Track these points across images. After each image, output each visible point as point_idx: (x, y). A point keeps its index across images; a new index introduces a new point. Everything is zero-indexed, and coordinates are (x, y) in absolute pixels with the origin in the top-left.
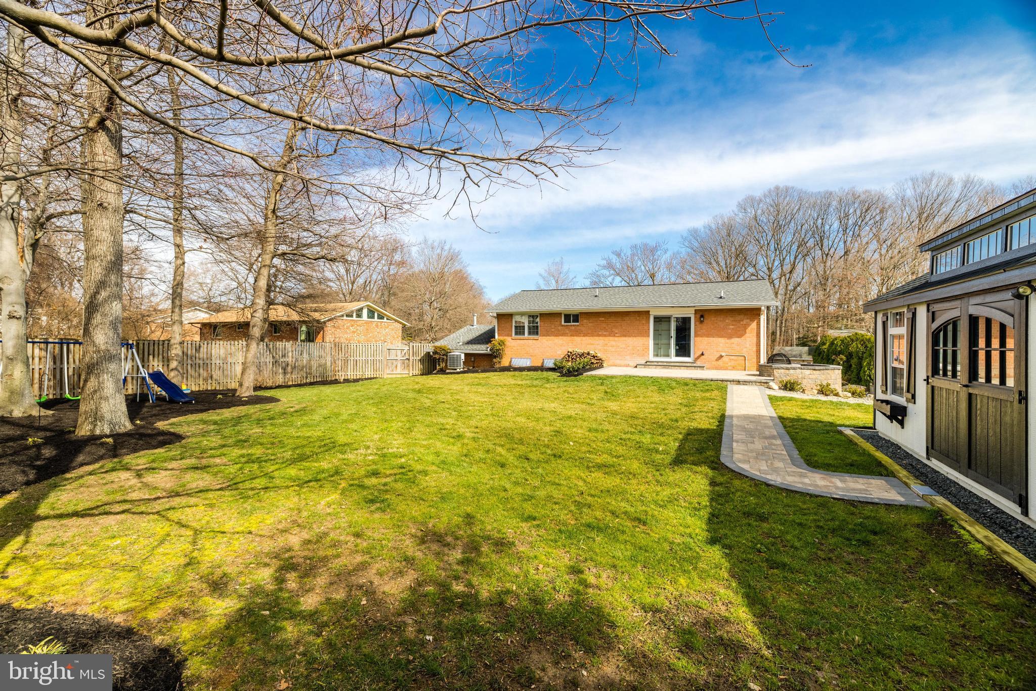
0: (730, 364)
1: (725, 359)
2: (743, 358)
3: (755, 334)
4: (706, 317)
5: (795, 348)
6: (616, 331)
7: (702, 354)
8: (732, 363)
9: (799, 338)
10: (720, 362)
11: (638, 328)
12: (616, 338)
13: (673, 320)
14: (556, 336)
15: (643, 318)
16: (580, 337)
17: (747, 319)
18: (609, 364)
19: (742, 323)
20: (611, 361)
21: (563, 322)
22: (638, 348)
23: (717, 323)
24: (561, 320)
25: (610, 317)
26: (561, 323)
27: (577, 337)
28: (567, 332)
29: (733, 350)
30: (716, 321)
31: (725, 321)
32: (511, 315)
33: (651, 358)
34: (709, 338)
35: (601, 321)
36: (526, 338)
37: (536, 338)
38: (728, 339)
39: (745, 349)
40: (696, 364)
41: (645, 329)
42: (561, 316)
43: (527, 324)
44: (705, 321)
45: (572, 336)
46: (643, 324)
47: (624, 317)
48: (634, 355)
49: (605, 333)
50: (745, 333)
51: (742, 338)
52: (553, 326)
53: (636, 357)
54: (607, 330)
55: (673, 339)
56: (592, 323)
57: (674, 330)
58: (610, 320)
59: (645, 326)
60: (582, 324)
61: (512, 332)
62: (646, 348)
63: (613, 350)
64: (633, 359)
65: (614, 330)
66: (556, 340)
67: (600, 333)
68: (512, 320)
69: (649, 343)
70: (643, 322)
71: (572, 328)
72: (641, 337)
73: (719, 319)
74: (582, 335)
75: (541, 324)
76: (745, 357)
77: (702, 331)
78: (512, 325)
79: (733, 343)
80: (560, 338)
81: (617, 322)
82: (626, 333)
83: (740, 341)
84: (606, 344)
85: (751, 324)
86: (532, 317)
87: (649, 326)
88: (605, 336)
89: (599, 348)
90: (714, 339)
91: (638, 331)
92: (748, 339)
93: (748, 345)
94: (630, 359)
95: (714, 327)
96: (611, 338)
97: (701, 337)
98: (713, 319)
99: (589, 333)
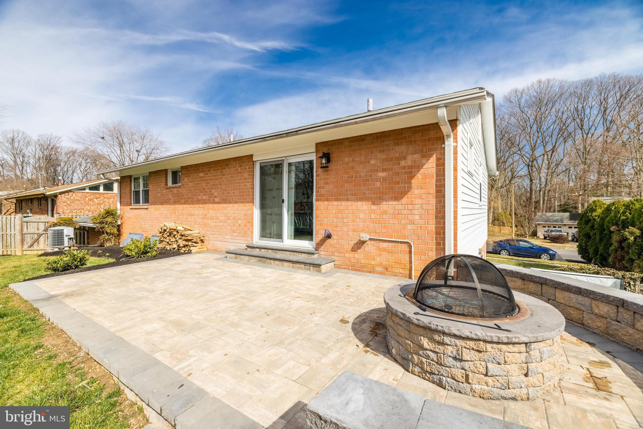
0: (378, 259)
1: (369, 247)
2: (405, 248)
3: (433, 190)
4: (333, 157)
5: (557, 214)
6: (216, 194)
7: (329, 236)
8: (384, 259)
9: (561, 205)
10: (359, 255)
11: (240, 186)
12: (216, 206)
13: (285, 169)
14: (162, 204)
15: (245, 169)
16: (181, 204)
17: (415, 153)
18: (209, 247)
19: (403, 163)
20: (211, 242)
21: (170, 183)
22: (240, 222)
23: (353, 168)
24: (167, 179)
25: (209, 171)
26: (167, 185)
27: (178, 204)
28: (171, 197)
29: (385, 227)
30: (351, 164)
31: (369, 162)
32: (130, 177)
33: (257, 240)
34: (339, 203)
35: (200, 178)
36: (139, 207)
37: (146, 207)
38: (374, 204)
39: (409, 227)
40: (316, 256)
41: (248, 188)
42: (166, 174)
43: (141, 188)
44: (332, 166)
45: (175, 203)
46: (246, 179)
47: (224, 169)
48: (234, 234)
49: (204, 197)
50: (410, 188)
51: (405, 200)
52: (159, 190)
53: (237, 238)
54: (206, 192)
55: (285, 205)
56: (192, 182)
57: (289, 188)
58: (209, 176)
59: (248, 182)
60: (183, 185)
61: (131, 199)
62: (249, 222)
63: (213, 224)
64: (234, 241)
65: (213, 191)
66: (162, 209)
67: (200, 198)
68: (131, 184)
69: (253, 213)
70: (246, 175)
71: (175, 191)
72: (242, 202)
73: (358, 159)
74: (183, 201)
75: (150, 187)
76: (410, 247)
77: (327, 186)
78: (131, 190)
79: (385, 212)
80: (165, 206)
81: (217, 179)
82: (226, 196)
83: (400, 207)
84: (206, 215)
85: (423, 166)
86: (146, 179)
87: (253, 182)
88: (204, 202)
89: (199, 221)
90: (349, 203)
91: (240, 192)
92: (417, 201)
93: (417, 217)
94: (231, 241)
95: (348, 177)
96: (211, 206)
97: (327, 200)
98: (346, 159)
99: (189, 198)
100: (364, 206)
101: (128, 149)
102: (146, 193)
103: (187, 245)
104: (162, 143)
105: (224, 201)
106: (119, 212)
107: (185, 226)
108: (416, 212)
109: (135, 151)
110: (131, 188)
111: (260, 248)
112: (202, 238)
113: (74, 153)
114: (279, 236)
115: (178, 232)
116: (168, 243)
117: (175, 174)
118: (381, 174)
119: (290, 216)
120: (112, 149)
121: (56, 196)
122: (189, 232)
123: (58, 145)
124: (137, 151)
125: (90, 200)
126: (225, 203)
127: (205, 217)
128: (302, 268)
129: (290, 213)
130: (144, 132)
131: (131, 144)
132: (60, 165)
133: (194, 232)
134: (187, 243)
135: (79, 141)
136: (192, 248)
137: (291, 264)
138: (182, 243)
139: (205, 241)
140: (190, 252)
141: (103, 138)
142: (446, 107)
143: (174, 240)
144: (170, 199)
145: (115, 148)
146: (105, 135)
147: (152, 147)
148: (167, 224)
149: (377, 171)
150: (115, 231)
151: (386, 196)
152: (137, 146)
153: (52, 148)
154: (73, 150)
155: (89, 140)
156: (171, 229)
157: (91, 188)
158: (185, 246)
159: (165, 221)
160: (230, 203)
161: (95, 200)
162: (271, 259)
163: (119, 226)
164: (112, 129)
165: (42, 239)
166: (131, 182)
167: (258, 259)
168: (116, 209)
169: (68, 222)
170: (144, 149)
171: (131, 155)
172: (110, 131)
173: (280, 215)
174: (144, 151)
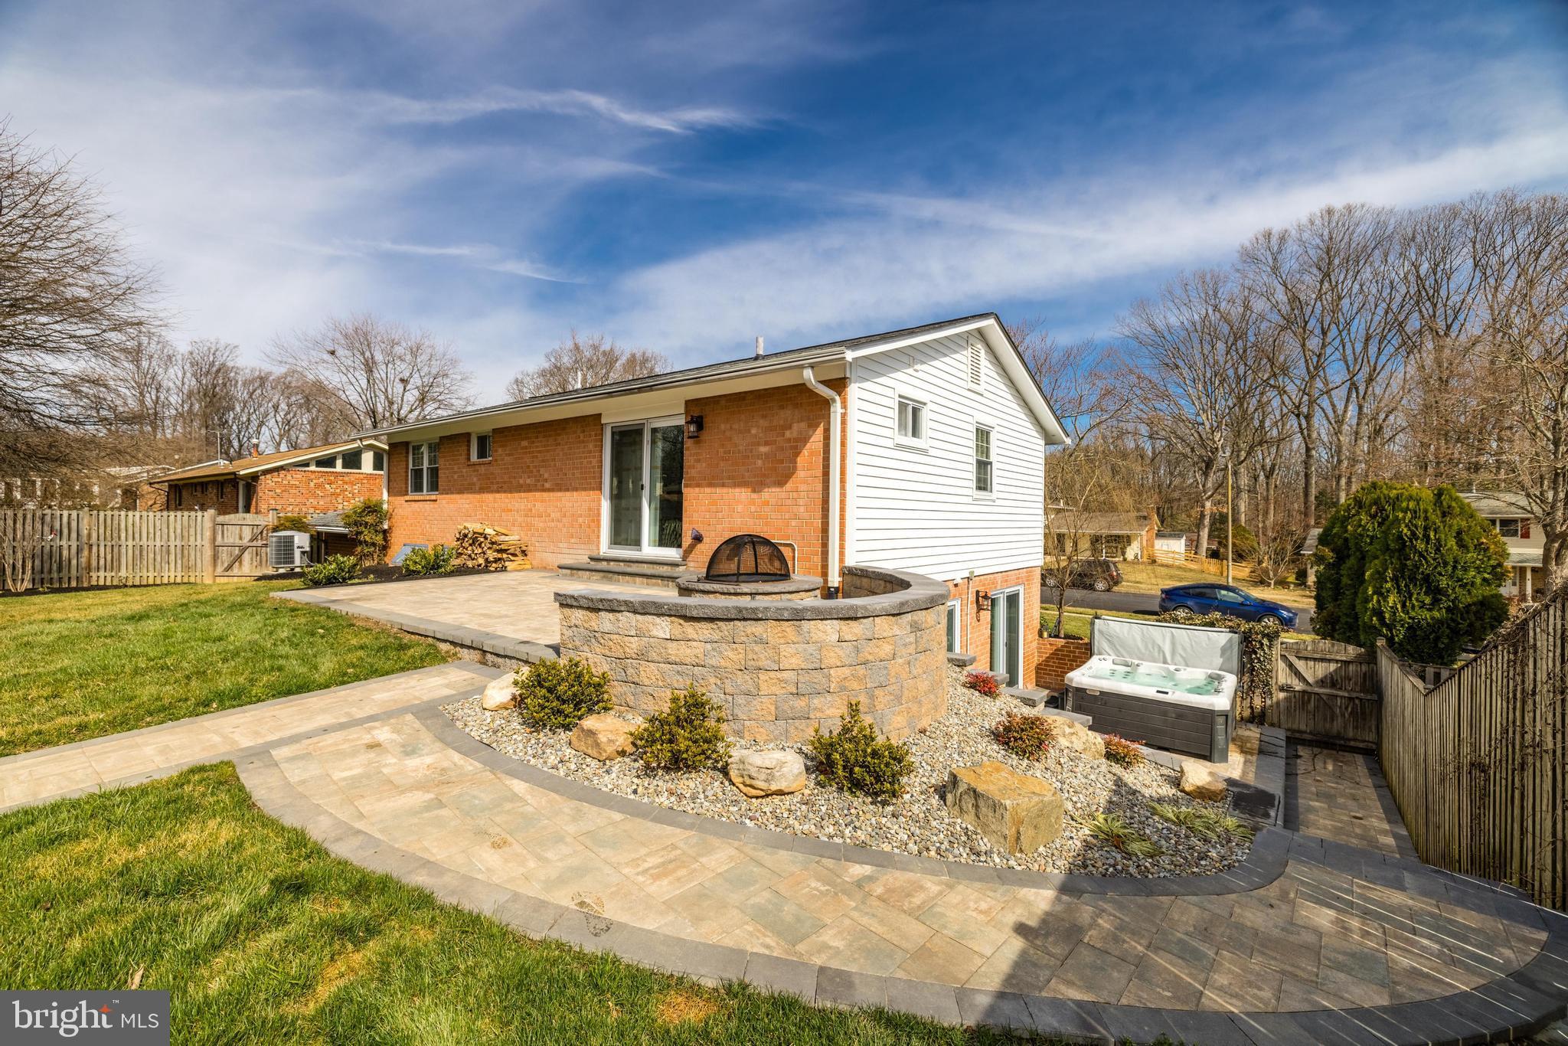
2: (788, 552)
4: (708, 422)
7: (699, 539)
11: (582, 463)
12: (545, 494)
13: (647, 437)
14: (460, 492)
15: (590, 436)
16: (492, 492)
17: (802, 421)
18: (535, 563)
19: (788, 434)
20: (537, 554)
21: (474, 457)
22: (580, 520)
23: (730, 439)
24: (469, 450)
25: (537, 437)
26: (469, 459)
27: (488, 492)
28: (475, 479)
29: (767, 524)
30: (728, 434)
31: (749, 431)
32: (407, 444)
33: (605, 548)
34: (713, 490)
35: (523, 448)
36: (421, 498)
37: (433, 497)
38: (754, 491)
39: (794, 523)
40: (681, 568)
41: (593, 467)
42: (469, 441)
43: (426, 465)
44: (705, 435)
45: (482, 490)
46: (590, 452)
47: (559, 435)
48: (573, 541)
49: (528, 481)
50: (795, 468)
51: (789, 486)
52: (456, 467)
53: (575, 546)
54: (532, 472)
55: (646, 493)
56: (509, 455)
57: (652, 468)
58: (537, 447)
59: (594, 457)
60: (496, 460)
61: (407, 484)
62: (593, 521)
63: (541, 525)
64: (571, 551)
65: (542, 471)
66: (460, 501)
67: (521, 481)
68: (407, 457)
69: (600, 505)
70: (591, 446)
71: (482, 470)
72: (585, 489)
73: (736, 426)
74: (495, 486)
75: (441, 463)
76: (794, 550)
77: (698, 465)
78: (407, 468)
79: (767, 503)
80: (465, 496)
81: (548, 451)
82: (562, 479)
83: (783, 495)
84: (531, 510)
85: (810, 438)
86: (434, 448)
87: (601, 456)
88: (529, 489)
89: (520, 519)
90: (725, 490)
91: (581, 473)
92: (803, 487)
93: (802, 509)
94: (567, 551)
95: (725, 453)
96: (538, 494)
97: (698, 486)
98: (723, 426)
99: (505, 483)
100: (742, 494)
101: (384, 376)
102: (434, 473)
103: (500, 559)
104: (454, 362)
105: (559, 487)
106: (385, 506)
107: (496, 528)
108: (801, 502)
109: (397, 380)
110: (407, 465)
111: (608, 560)
112: (524, 548)
113: (263, 380)
114: (637, 543)
115: (486, 538)
116: (470, 556)
117: (483, 440)
118: (763, 449)
119: (653, 511)
120: (350, 376)
121: (255, 477)
122: (503, 538)
123: (230, 364)
124: (402, 380)
125: (318, 486)
126: (560, 490)
127: (528, 513)
128: (658, 585)
129: (653, 506)
130: (419, 338)
131: (390, 366)
132: (233, 409)
133: (512, 538)
134: (499, 556)
135: (284, 359)
136: (507, 564)
137: (645, 580)
138: (491, 555)
139: (529, 553)
140: (504, 569)
141: (333, 353)
142: (812, 367)
143: (480, 551)
144: (474, 484)
145: (357, 374)
146: (336, 346)
147: (434, 371)
148: (468, 525)
149: (759, 444)
150: (379, 540)
151: (768, 481)
152: (403, 368)
153: (218, 371)
154: (263, 374)
155: (303, 357)
156: (475, 533)
157: (321, 463)
158: (497, 560)
159: (466, 521)
160: (567, 490)
161: (327, 486)
162: (619, 573)
163: (385, 532)
164: (351, 331)
165: (247, 556)
166: (407, 453)
167: (602, 574)
168: (381, 503)
169: (298, 525)
170: (416, 376)
171: (389, 390)
172: (346, 336)
173: (639, 509)
174: (416, 381)
